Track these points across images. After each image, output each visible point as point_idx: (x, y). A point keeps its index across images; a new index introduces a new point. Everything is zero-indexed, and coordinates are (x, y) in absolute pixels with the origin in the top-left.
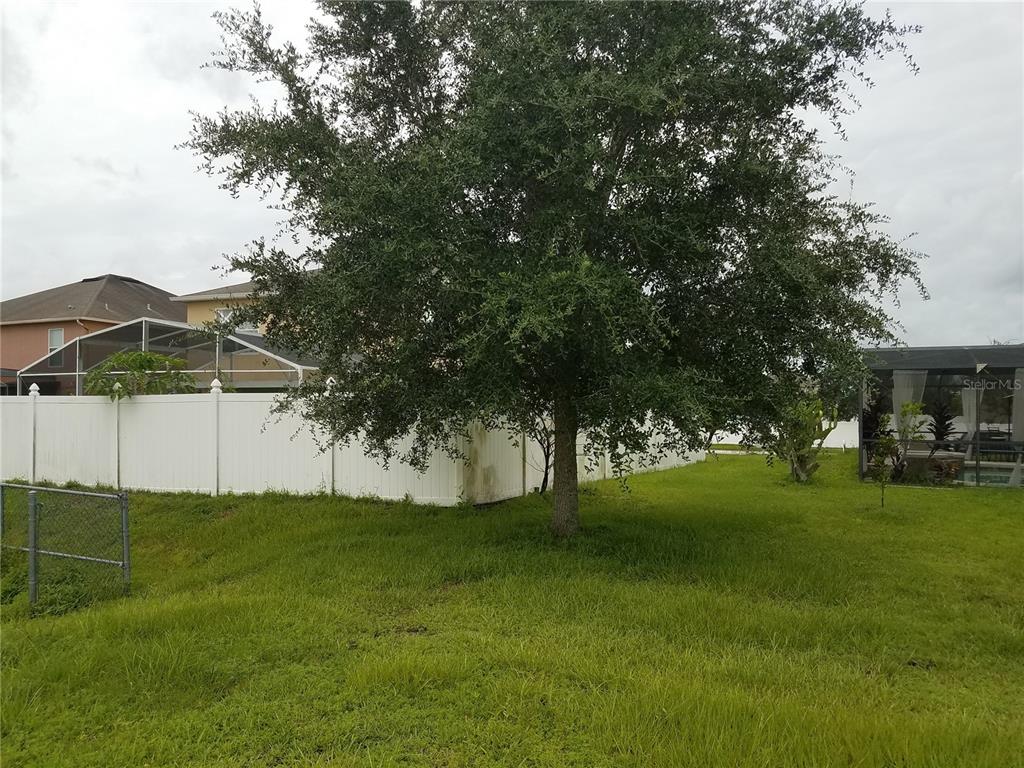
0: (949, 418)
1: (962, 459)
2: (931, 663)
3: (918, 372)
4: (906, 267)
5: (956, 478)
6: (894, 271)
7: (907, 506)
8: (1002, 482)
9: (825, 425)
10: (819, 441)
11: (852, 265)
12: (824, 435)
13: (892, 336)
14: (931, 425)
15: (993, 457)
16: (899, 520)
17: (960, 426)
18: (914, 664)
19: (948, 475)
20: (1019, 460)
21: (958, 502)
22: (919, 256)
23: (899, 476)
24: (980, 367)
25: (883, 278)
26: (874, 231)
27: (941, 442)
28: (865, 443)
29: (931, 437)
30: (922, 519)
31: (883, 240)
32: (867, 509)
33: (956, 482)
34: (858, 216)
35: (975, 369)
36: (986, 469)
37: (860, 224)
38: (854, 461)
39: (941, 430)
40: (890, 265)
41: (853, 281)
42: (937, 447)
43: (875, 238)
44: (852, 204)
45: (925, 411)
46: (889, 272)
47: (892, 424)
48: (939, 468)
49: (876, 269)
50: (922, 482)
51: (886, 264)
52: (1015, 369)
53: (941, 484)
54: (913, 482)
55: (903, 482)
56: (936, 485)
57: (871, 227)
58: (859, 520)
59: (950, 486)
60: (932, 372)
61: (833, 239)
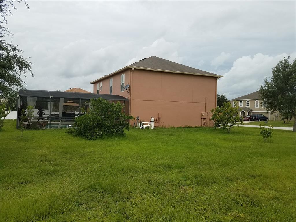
0: (43, 110)
1: (48, 122)
2: (28, 182)
3: (34, 97)
4: (27, 67)
5: (45, 127)
6: (24, 67)
7: (29, 136)
8: (56, 127)
9: (6, 112)
10: (4, 117)
11: (11, 63)
12: (5, 115)
13: (22, 86)
14: (38, 112)
15: (56, 121)
16: (27, 140)
17: (46, 113)
18: (23, 183)
19: (42, 126)
20: (60, 121)
21: (44, 134)
22: (31, 64)
23: (29, 127)
24: (51, 97)
25: (21, 69)
26: (19, 54)
27: (41, 117)
28: (18, 118)
29: (38, 116)
30: (33, 139)
31: (20, 57)
32: (17, 138)
33: (44, 128)
34: (13, 49)
35: (50, 97)
36: (53, 124)
37: (14, 51)
38: (15, 123)
39: (41, 114)
40: (23, 65)
41: (11, 68)
42: (40, 119)
43: (18, 56)
44: (12, 44)
45: (36, 108)
46: (22, 67)
47: (27, 112)
48: (40, 124)
49: (19, 65)
50: (35, 129)
51: (22, 65)
52: (60, 98)
53: (40, 129)
54: (33, 129)
55: (30, 129)
56: (39, 129)
57: (17, 53)
58: (14, 141)
59: (43, 129)
60: (38, 97)
61: (6, 54)
